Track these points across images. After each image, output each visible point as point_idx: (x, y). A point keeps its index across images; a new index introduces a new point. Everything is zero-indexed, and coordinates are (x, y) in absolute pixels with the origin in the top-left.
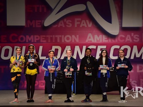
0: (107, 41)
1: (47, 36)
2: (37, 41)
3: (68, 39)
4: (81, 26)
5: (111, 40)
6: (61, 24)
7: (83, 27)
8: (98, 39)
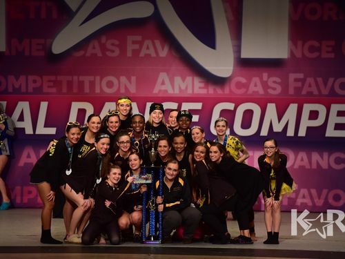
0: (204, 92)
1: (59, 78)
2: (34, 88)
3: (110, 85)
4: (142, 55)
5: (215, 90)
6: (94, 49)
7: (148, 56)
8: (183, 87)
